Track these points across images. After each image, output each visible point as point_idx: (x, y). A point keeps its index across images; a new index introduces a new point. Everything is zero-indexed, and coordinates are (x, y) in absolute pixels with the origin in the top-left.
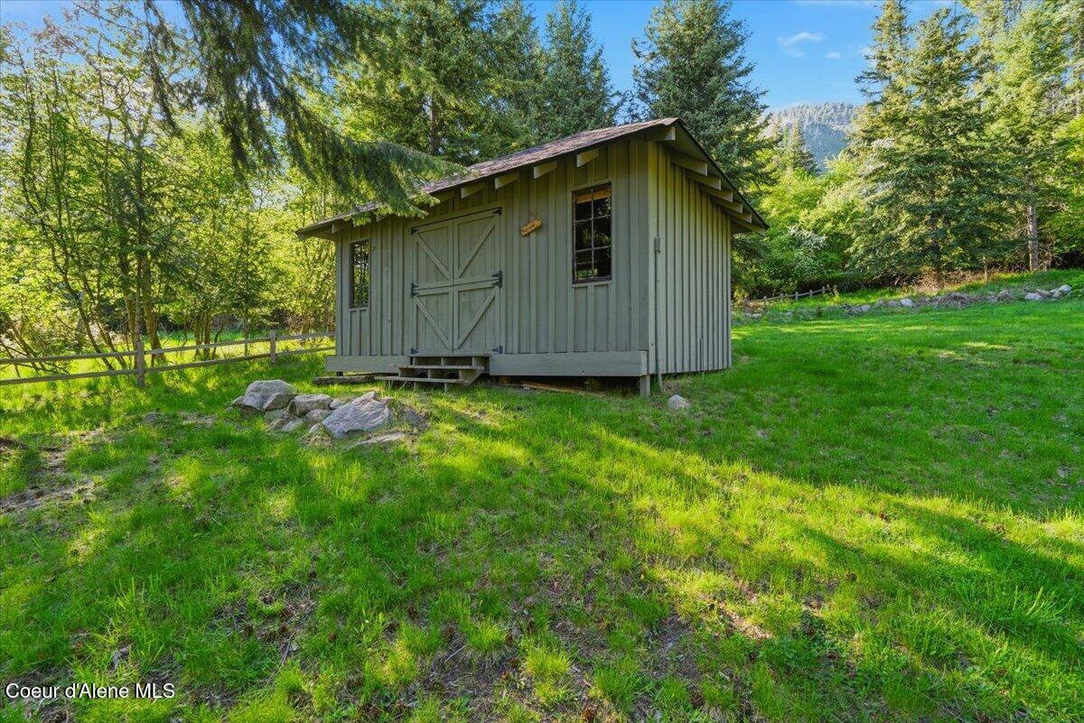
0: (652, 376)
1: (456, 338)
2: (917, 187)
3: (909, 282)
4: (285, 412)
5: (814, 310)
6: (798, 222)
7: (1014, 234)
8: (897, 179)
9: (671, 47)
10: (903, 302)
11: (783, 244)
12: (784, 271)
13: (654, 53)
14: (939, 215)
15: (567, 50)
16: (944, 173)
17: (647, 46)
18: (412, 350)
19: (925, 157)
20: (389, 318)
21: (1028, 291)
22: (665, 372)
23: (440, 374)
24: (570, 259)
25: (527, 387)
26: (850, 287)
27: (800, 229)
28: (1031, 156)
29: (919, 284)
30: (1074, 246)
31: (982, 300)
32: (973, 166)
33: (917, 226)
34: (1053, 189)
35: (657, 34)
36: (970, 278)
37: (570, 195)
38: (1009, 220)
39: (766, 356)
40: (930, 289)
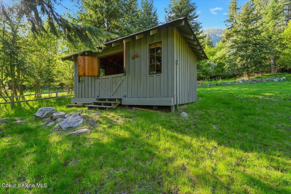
0: (175, 105)
1: (111, 93)
2: (243, 50)
3: (240, 76)
4: (49, 119)
5: (215, 84)
6: (209, 60)
7: (268, 63)
8: (237, 48)
9: (175, 10)
10: (240, 81)
11: (206, 66)
12: (206, 73)
13: (171, 12)
14: (249, 58)
15: (147, 10)
16: (250, 46)
17: (169, 10)
18: (98, 96)
19: (245, 42)
20: (91, 86)
21: (274, 79)
22: (179, 104)
23: (106, 104)
24: (148, 66)
25: (134, 109)
26: (224, 78)
27: (210, 61)
28: (272, 42)
29: (243, 77)
30: (283, 66)
31: (261, 81)
32: (258, 44)
33: (243, 61)
34: (278, 51)
35: (171, 6)
36: (256, 75)
37: (148, 45)
38: (267, 59)
39: (206, 97)
40: (246, 78)
